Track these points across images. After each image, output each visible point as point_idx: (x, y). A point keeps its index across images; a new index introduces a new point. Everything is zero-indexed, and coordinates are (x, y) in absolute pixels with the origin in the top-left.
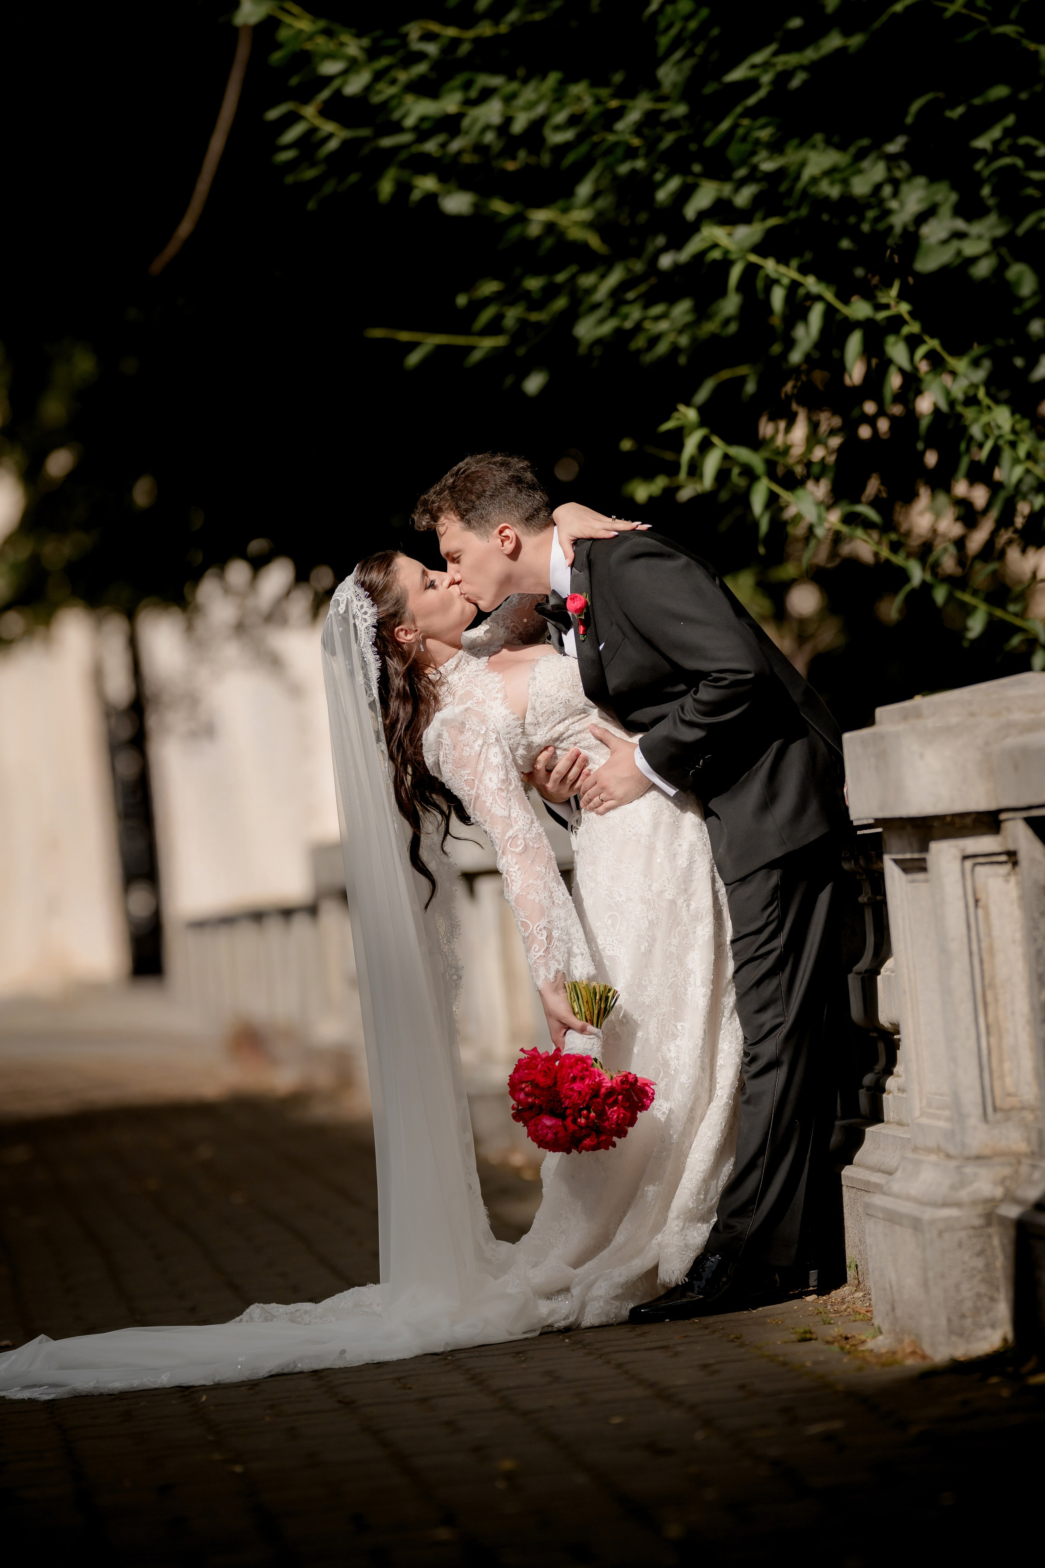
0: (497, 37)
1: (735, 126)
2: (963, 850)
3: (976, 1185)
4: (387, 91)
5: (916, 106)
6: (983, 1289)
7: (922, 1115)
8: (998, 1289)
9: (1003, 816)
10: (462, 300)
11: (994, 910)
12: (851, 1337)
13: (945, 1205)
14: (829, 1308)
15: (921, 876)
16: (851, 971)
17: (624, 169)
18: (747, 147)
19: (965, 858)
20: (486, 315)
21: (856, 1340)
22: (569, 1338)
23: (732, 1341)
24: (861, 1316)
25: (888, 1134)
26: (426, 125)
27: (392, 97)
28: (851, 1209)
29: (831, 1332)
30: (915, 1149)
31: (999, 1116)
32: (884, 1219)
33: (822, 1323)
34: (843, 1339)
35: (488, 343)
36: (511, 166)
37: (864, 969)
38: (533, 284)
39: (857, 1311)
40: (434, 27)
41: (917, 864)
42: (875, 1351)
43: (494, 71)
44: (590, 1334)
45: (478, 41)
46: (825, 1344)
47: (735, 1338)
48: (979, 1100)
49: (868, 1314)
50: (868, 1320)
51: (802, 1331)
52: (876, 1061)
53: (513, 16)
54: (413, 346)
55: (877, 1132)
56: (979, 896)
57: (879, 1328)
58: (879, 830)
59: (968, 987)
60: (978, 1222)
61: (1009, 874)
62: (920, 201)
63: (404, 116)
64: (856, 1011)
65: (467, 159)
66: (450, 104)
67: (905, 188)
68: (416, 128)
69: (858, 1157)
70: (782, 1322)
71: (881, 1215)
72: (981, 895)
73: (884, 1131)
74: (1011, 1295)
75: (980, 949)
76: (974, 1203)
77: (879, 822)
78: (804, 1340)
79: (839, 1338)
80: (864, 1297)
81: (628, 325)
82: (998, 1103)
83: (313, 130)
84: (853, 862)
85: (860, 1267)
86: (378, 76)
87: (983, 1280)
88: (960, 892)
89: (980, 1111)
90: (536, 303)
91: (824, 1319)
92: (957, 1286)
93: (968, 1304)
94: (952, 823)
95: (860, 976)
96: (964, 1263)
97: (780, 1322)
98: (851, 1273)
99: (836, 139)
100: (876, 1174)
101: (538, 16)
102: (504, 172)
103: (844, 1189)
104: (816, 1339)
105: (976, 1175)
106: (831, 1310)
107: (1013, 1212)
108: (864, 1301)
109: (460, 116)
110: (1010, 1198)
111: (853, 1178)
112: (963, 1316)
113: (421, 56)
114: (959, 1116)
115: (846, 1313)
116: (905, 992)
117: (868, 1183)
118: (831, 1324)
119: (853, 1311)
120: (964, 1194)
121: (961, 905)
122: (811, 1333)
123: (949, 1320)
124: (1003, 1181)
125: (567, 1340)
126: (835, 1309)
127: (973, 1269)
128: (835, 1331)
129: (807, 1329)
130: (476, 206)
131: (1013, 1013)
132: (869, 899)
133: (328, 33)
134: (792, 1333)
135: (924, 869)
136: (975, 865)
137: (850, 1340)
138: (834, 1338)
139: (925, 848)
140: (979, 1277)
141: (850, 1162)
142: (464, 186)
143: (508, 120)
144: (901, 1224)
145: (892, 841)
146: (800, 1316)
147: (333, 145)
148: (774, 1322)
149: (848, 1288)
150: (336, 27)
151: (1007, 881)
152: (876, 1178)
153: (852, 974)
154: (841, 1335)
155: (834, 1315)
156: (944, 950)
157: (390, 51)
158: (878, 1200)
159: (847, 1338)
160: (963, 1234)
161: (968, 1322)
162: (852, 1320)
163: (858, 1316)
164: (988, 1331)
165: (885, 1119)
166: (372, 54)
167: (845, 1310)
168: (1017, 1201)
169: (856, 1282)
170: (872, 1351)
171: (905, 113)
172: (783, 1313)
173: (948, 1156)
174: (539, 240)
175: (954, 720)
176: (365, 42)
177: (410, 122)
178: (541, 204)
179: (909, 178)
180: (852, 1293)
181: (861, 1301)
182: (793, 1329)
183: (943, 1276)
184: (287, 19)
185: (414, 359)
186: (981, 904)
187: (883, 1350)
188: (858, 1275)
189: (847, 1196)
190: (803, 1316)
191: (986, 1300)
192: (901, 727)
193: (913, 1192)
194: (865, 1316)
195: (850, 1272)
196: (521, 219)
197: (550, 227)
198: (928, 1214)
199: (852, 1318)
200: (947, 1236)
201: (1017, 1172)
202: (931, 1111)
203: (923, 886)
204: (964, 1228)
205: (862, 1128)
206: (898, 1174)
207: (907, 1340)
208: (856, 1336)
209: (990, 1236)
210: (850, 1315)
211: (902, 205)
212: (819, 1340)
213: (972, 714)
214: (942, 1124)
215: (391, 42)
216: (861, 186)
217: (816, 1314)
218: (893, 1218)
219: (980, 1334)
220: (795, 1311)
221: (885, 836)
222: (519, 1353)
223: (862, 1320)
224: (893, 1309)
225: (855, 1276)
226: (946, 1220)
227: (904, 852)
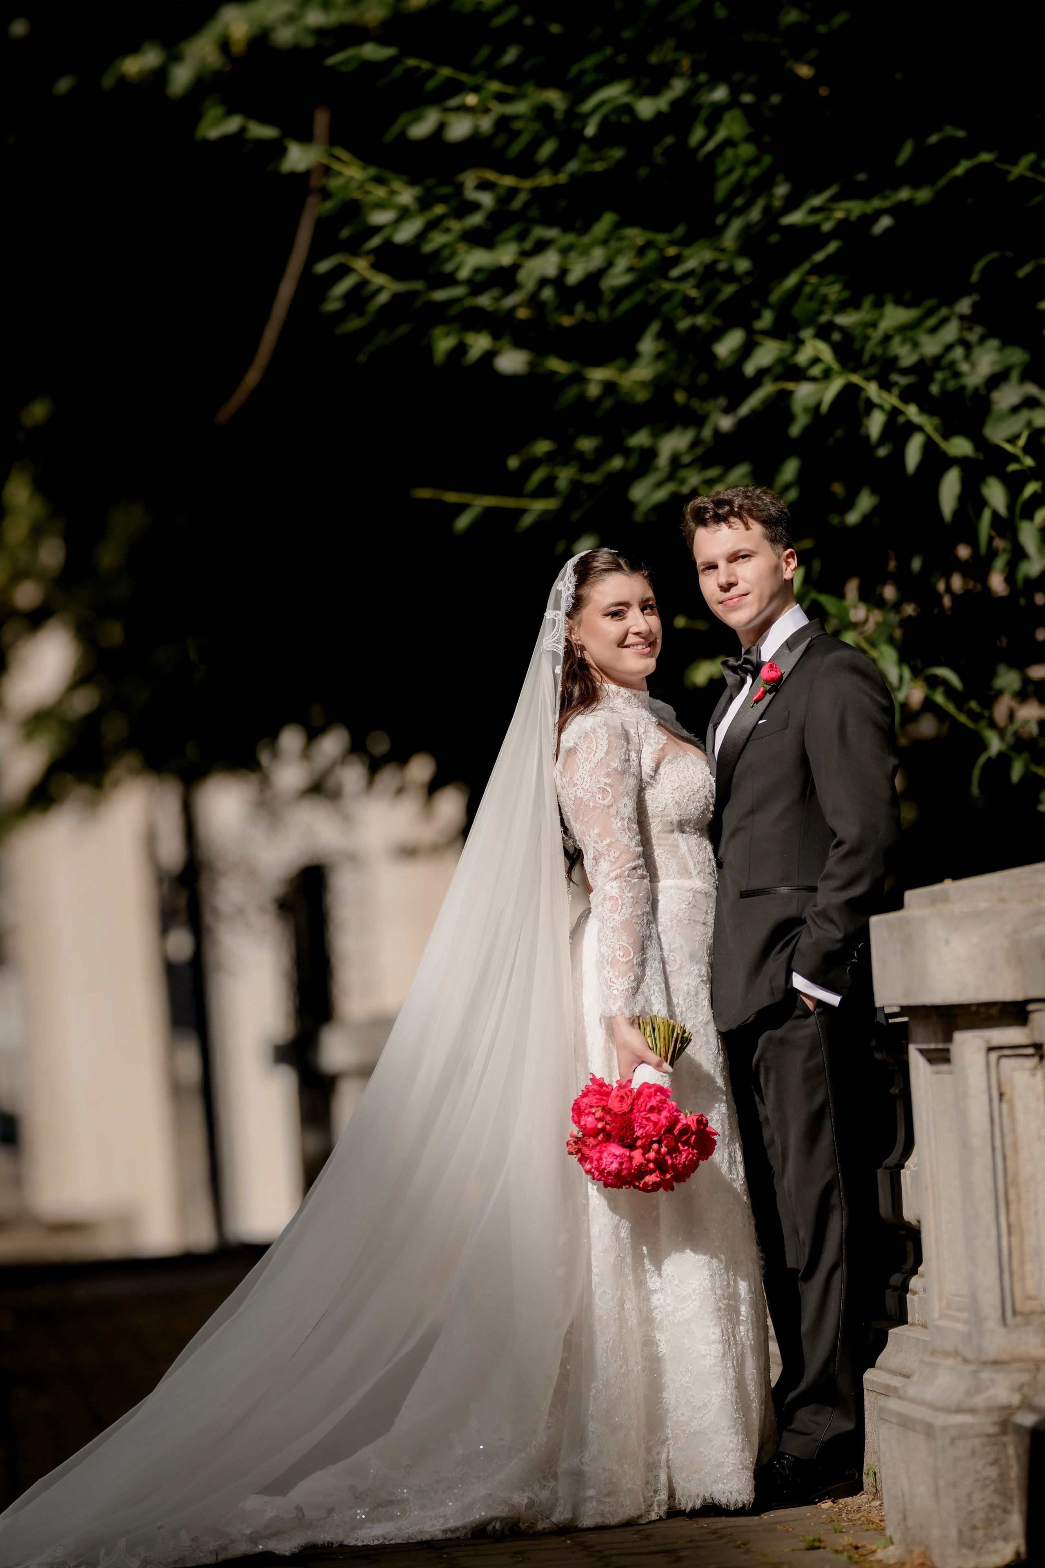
0: (556, 187)
1: (802, 283)
2: (988, 1041)
3: (992, 1392)
4: (438, 239)
5: (979, 266)
6: (996, 1500)
7: (942, 1316)
8: (1011, 1501)
9: (1031, 1007)
10: (513, 463)
11: (1019, 1106)
12: (862, 1547)
13: (959, 1411)
14: (844, 1516)
15: (945, 1067)
16: (880, 1166)
17: (684, 324)
18: (813, 305)
19: (991, 1049)
20: (538, 476)
21: (866, 1550)
22: (571, 1539)
23: (738, 1547)
24: (874, 1526)
25: (910, 1337)
26: (480, 277)
27: (445, 246)
28: (871, 1414)
29: (841, 1540)
30: (933, 1353)
31: (1019, 1319)
32: (898, 1425)
33: (833, 1531)
34: (853, 1548)
35: (539, 506)
36: (567, 321)
37: (894, 1164)
38: (586, 444)
39: (871, 1521)
40: (491, 176)
41: (942, 1055)
42: (884, 1562)
43: (548, 223)
44: (593, 1536)
45: (536, 192)
46: (833, 1553)
47: (742, 1544)
48: (998, 1302)
49: (882, 1523)
50: (882, 1529)
51: (811, 1538)
52: (904, 1260)
53: (573, 166)
54: (461, 508)
55: (900, 1334)
56: (1004, 1089)
57: (891, 1538)
58: (905, 1019)
59: (990, 1184)
60: (992, 1430)
61: (1036, 1068)
62: (994, 363)
63: (457, 269)
64: (884, 1207)
65: (523, 314)
66: (506, 255)
67: (977, 352)
68: (470, 282)
69: (881, 1360)
70: (793, 1529)
71: (894, 1420)
72: (1006, 1089)
73: (908, 1334)
74: (1024, 1507)
75: (1003, 1145)
76: (990, 1410)
77: (906, 1010)
78: (812, 1548)
79: (849, 1547)
80: (881, 1506)
81: (685, 490)
82: (1018, 1306)
83: (363, 283)
84: (885, 1052)
85: (878, 1474)
86: (432, 226)
87: (996, 1491)
88: (983, 1084)
89: (998, 1314)
90: (588, 464)
91: (836, 1527)
92: (969, 1496)
93: (980, 1515)
94: (977, 1013)
95: (889, 1171)
96: (977, 1472)
97: (790, 1530)
98: (867, 1481)
99: (907, 296)
100: (896, 1377)
101: (598, 167)
102: (559, 327)
103: (865, 1392)
104: (825, 1548)
105: (992, 1380)
106: (845, 1519)
107: (1028, 1420)
108: (880, 1510)
109: (515, 267)
110: (1027, 1405)
111: (873, 1381)
112: (975, 1528)
113: (475, 207)
114: (977, 1318)
115: (860, 1522)
116: (926, 1188)
117: (888, 1387)
118: (843, 1532)
119: (867, 1520)
120: (979, 1400)
121: (985, 1098)
122: (820, 1541)
123: (960, 1532)
124: (1021, 1387)
125: (568, 1542)
126: (850, 1517)
127: (986, 1478)
128: (846, 1540)
129: (816, 1537)
130: (532, 364)
131: (1036, 1213)
132: (900, 1090)
133: (379, 180)
134: (801, 1541)
135: (947, 1060)
136: (1001, 1057)
137: (860, 1550)
138: (844, 1546)
139: (949, 1039)
140: (992, 1488)
141: (873, 1365)
142: (519, 344)
143: (564, 272)
144: (913, 1430)
145: (917, 1031)
146: (812, 1524)
147: (383, 298)
148: (784, 1529)
149: (866, 1496)
150: (387, 175)
151: (1034, 1075)
152: (896, 1382)
153: (882, 1168)
154: (851, 1545)
155: (846, 1524)
156: (965, 1145)
157: (443, 200)
158: (893, 1404)
159: (857, 1548)
160: (976, 1442)
161: (980, 1534)
162: (864, 1529)
163: (871, 1525)
164: (1000, 1544)
165: (910, 1320)
166: (424, 204)
167: (859, 1519)
168: (1033, 1409)
169: (874, 1490)
170: (880, 1561)
171: (970, 273)
172: (795, 1520)
173: (965, 1361)
174: (599, 400)
175: (982, 906)
176: (416, 191)
177: (464, 273)
178: (599, 363)
179: (983, 339)
180: (869, 1502)
181: (877, 1510)
182: (803, 1536)
183: (954, 1485)
184: (337, 166)
185: (463, 522)
186: (1005, 1098)
187: (892, 1561)
188: (876, 1483)
189: (869, 1399)
190: (815, 1523)
191: (999, 1511)
192: (926, 912)
193: (928, 1397)
194: (879, 1525)
195: (868, 1479)
196: (578, 378)
197: (610, 387)
198: (940, 1420)
199: (865, 1527)
200: (960, 1443)
201: (1035, 1378)
202: (950, 1313)
203: (947, 1078)
204: (978, 1436)
205: (886, 1330)
206: (915, 1378)
207: (917, 1551)
208: (867, 1546)
209: (1005, 1445)
210: (863, 1524)
211: (973, 366)
212: (828, 1549)
213: (1002, 900)
214: (960, 1326)
215: (445, 190)
216: (931, 347)
217: (829, 1522)
218: (906, 1423)
219: (993, 1547)
220: (808, 1518)
221: (911, 1025)
222: (517, 1553)
223: (875, 1530)
224: (905, 1519)
225: (873, 1484)
226: (959, 1426)
227: (929, 1042)
